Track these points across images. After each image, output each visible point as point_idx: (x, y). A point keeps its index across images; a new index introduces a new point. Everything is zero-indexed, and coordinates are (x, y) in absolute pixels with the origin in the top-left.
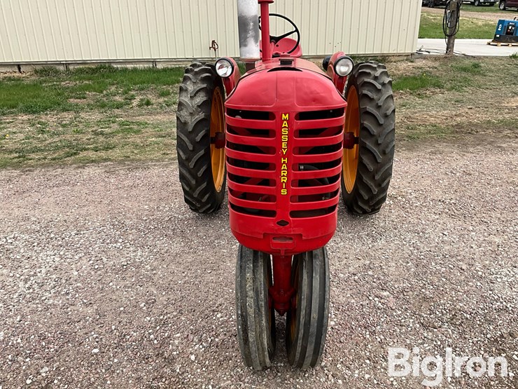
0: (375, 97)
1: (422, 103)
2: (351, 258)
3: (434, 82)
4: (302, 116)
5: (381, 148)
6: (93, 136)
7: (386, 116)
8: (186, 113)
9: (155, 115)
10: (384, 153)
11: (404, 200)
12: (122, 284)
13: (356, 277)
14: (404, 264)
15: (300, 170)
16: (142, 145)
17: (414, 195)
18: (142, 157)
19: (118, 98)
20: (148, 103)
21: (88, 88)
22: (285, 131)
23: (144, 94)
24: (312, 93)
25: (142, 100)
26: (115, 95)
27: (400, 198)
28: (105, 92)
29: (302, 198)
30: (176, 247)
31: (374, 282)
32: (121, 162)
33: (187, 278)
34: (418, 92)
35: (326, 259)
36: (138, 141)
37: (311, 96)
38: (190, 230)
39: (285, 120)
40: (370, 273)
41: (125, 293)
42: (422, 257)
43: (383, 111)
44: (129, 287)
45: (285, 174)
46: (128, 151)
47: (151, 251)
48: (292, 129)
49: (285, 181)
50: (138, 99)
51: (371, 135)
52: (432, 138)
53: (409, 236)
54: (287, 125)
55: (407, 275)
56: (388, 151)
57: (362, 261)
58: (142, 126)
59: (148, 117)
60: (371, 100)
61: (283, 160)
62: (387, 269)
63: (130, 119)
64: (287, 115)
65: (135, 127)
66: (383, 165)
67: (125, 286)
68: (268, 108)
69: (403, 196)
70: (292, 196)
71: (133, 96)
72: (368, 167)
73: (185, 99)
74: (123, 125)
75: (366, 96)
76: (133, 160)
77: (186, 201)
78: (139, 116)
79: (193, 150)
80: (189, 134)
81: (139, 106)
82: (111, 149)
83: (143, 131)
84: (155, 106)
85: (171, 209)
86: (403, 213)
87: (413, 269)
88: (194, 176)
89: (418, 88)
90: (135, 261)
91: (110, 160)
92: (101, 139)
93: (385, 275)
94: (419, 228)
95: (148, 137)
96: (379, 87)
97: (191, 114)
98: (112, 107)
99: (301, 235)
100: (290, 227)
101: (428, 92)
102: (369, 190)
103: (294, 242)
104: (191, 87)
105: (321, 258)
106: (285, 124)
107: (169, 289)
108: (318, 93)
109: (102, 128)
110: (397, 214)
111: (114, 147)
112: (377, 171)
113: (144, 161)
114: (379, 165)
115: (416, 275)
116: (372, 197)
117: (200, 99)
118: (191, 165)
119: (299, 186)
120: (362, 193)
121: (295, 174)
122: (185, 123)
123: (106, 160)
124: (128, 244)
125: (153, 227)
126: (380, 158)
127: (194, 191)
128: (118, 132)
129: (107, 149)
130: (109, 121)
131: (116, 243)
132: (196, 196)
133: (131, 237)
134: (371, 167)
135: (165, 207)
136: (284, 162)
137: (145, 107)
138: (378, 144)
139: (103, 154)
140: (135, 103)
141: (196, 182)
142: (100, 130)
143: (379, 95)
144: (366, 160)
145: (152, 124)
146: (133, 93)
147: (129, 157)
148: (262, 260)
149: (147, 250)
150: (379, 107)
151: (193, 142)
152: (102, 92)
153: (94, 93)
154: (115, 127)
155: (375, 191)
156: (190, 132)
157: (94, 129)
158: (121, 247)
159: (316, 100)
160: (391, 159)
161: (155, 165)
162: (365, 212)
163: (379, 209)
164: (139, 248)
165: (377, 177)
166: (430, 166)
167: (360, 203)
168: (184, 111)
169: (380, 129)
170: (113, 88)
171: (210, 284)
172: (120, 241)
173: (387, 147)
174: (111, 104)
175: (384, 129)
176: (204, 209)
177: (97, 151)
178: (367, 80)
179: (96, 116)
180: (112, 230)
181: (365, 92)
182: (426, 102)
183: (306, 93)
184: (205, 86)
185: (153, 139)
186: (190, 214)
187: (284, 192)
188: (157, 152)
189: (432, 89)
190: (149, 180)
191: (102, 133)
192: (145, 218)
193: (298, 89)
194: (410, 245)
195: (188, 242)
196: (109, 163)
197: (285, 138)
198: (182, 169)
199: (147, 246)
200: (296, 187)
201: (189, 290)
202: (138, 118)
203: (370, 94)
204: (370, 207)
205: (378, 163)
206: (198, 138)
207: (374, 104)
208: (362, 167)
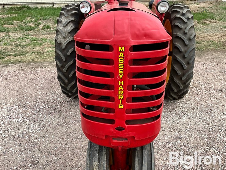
0: (183, 27)
1: (204, 28)
2: (166, 130)
3: (210, 15)
4: (135, 48)
5: (187, 60)
6: (14, 47)
7: (190, 40)
8: (61, 37)
9: (52, 34)
10: (188, 63)
11: (197, 89)
12: (19, 148)
13: (170, 145)
14: (200, 135)
15: (133, 90)
16: (42, 52)
17: (203, 86)
18: (42, 61)
19: (32, 25)
20: (48, 27)
21: (15, 18)
22: (121, 61)
23: (46, 22)
24: (143, 29)
25: (45, 25)
26: (30, 23)
27: (195, 88)
28: (24, 21)
29: (135, 111)
30: (56, 121)
31: (182, 149)
32: (29, 63)
33: (60, 145)
34: (202, 22)
35: (152, 149)
36: (40, 50)
37: (143, 32)
38: (65, 110)
39: (121, 52)
40: (179, 142)
41: (20, 156)
42: (211, 130)
43: (188, 36)
44: (22, 151)
45: (122, 93)
46: (33, 56)
47: (39, 125)
48: (127, 59)
49: (122, 98)
50: (42, 25)
51: (180, 52)
52: (211, 49)
53: (202, 114)
54: (123, 56)
55: (202, 143)
56: (191, 62)
57: (173, 133)
58: (43, 41)
59: (48, 35)
60: (180, 29)
61: (120, 83)
62: (189, 139)
63: (37, 37)
64: (123, 47)
65: (39, 42)
66: (187, 71)
67: (20, 151)
68: (108, 41)
69: (197, 87)
70: (127, 109)
71: (40, 23)
72: (178, 72)
73: (60, 27)
74: (33, 40)
75: (177, 26)
76: (36, 62)
77: (63, 91)
78: (42, 35)
79: (65, 61)
80: (63, 51)
81: (43, 29)
82: (24, 55)
83: (44, 44)
84: (52, 29)
85: (55, 95)
86: (197, 98)
87: (206, 139)
88: (67, 77)
89: (201, 19)
90: (28, 132)
91: (22, 62)
92: (19, 48)
93: (188, 143)
94: (208, 109)
95: (46, 48)
96: (186, 20)
97: (64, 38)
98: (27, 30)
99: (134, 137)
100: (126, 132)
101: (207, 22)
102: (178, 86)
103: (128, 142)
104: (64, 20)
105: (149, 148)
106: (121, 55)
107: (48, 153)
108: (149, 30)
109: (21, 42)
110: (194, 99)
111: (26, 54)
112: (183, 75)
113: (43, 63)
114: (185, 71)
115: (208, 143)
116: (180, 91)
117: (70, 27)
118: (65, 70)
119: (133, 102)
120: (174, 88)
121: (129, 93)
122: (60, 44)
123: (20, 62)
124: (26, 119)
125: (42, 108)
126: (185, 66)
127: (67, 86)
128: (29, 44)
129: (21, 55)
130: (25, 38)
131: (18, 118)
132: (68, 89)
133: (28, 114)
134: (179, 72)
135: (51, 93)
136: (121, 85)
137: (46, 29)
138: (184, 58)
139: (19, 58)
140: (41, 27)
141: (68, 81)
142: (19, 43)
143: (186, 26)
144: (176, 68)
145: (50, 40)
146: (40, 21)
147: (34, 60)
148: (106, 150)
149: (37, 124)
150: (185, 34)
151: (66, 56)
152: (22, 21)
153: (18, 21)
154: (28, 41)
155: (182, 87)
156: (63, 49)
157: (16, 43)
158: (21, 122)
159: (147, 36)
160: (192, 68)
161: (48, 65)
162: (174, 99)
163: (183, 97)
164: (32, 122)
165: (183, 79)
166: (211, 67)
167: (171, 94)
168: (60, 35)
169: (186, 48)
170: (29, 19)
171: (75, 150)
172: (21, 117)
173: (190, 59)
174: (27, 28)
175: (189, 48)
176: (74, 96)
177: (15, 56)
178: (177, 16)
179: (18, 35)
180: (17, 109)
181: (177, 23)
182: (206, 27)
183: (139, 30)
184: (73, 19)
185: (49, 49)
186: (66, 98)
187: (121, 106)
188: (51, 57)
189: (210, 20)
190: (44, 75)
191: (20, 45)
192: (38, 101)
193: (133, 26)
194: (203, 121)
195: (63, 118)
196: (22, 64)
197: (121, 66)
198: (59, 73)
199: (37, 121)
200: (131, 102)
201: (61, 154)
202: (42, 36)
203: (179, 25)
204: (178, 96)
205: (184, 70)
206: (69, 53)
207: (182, 31)
208: (173, 72)
